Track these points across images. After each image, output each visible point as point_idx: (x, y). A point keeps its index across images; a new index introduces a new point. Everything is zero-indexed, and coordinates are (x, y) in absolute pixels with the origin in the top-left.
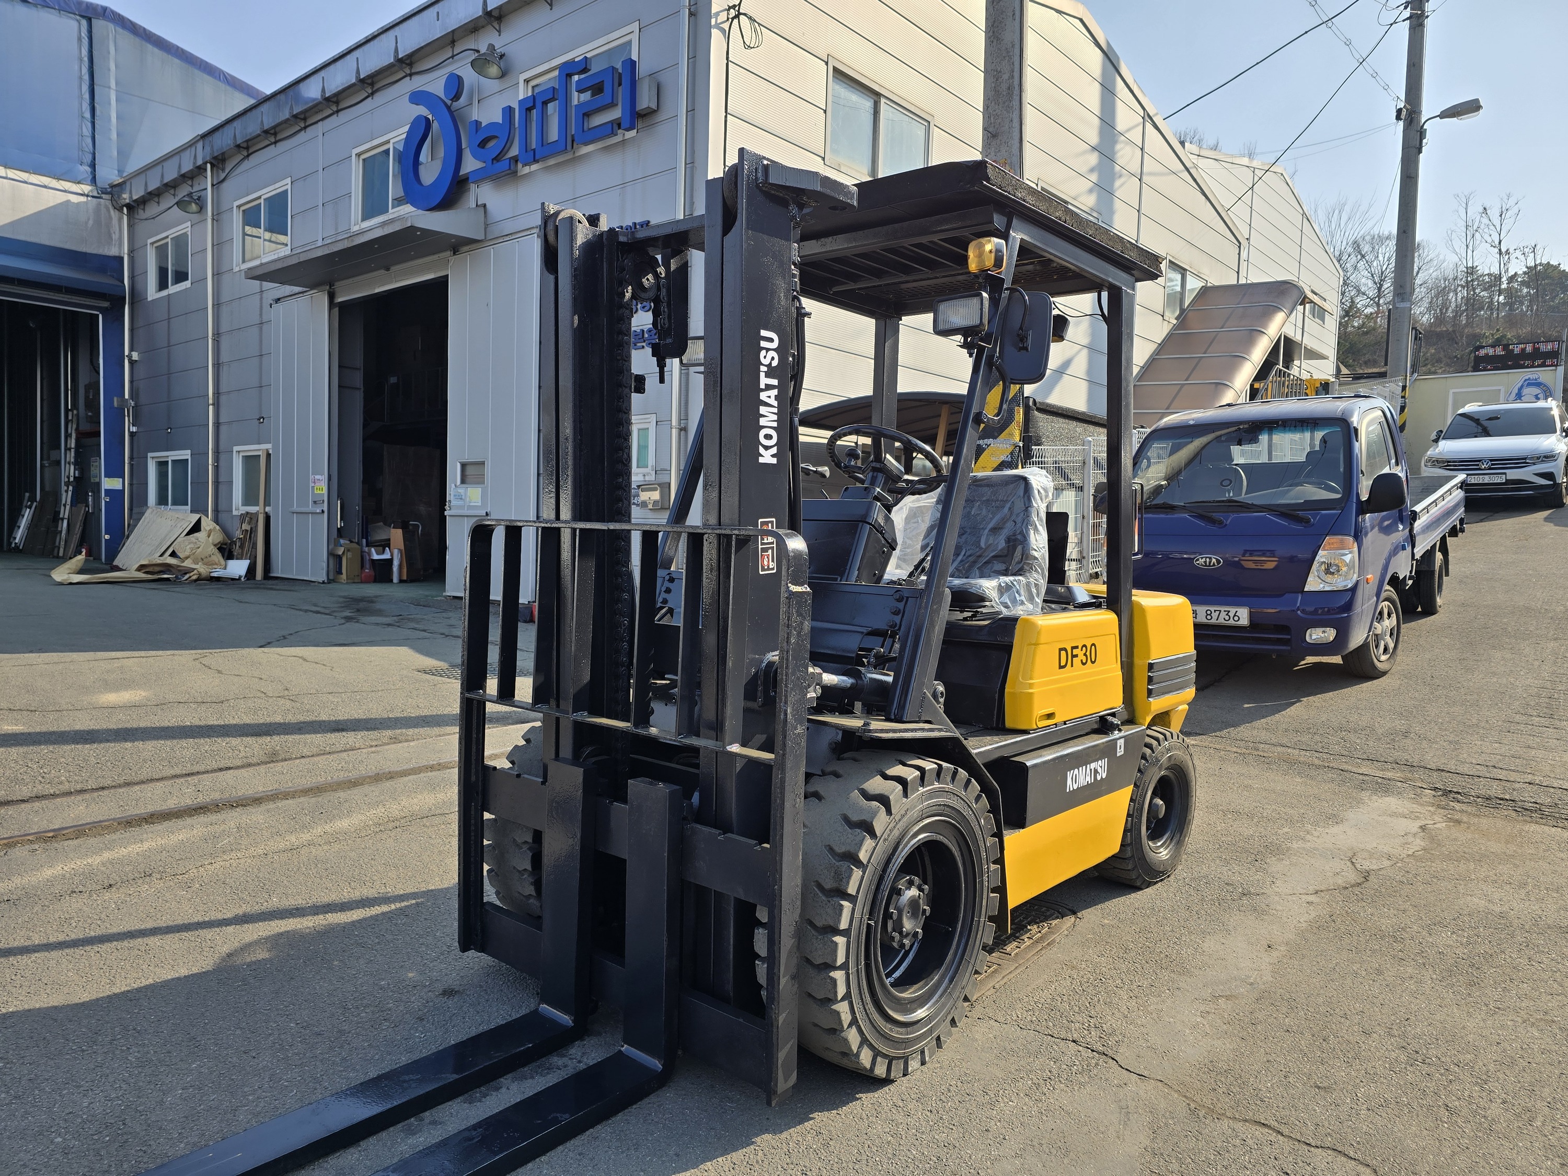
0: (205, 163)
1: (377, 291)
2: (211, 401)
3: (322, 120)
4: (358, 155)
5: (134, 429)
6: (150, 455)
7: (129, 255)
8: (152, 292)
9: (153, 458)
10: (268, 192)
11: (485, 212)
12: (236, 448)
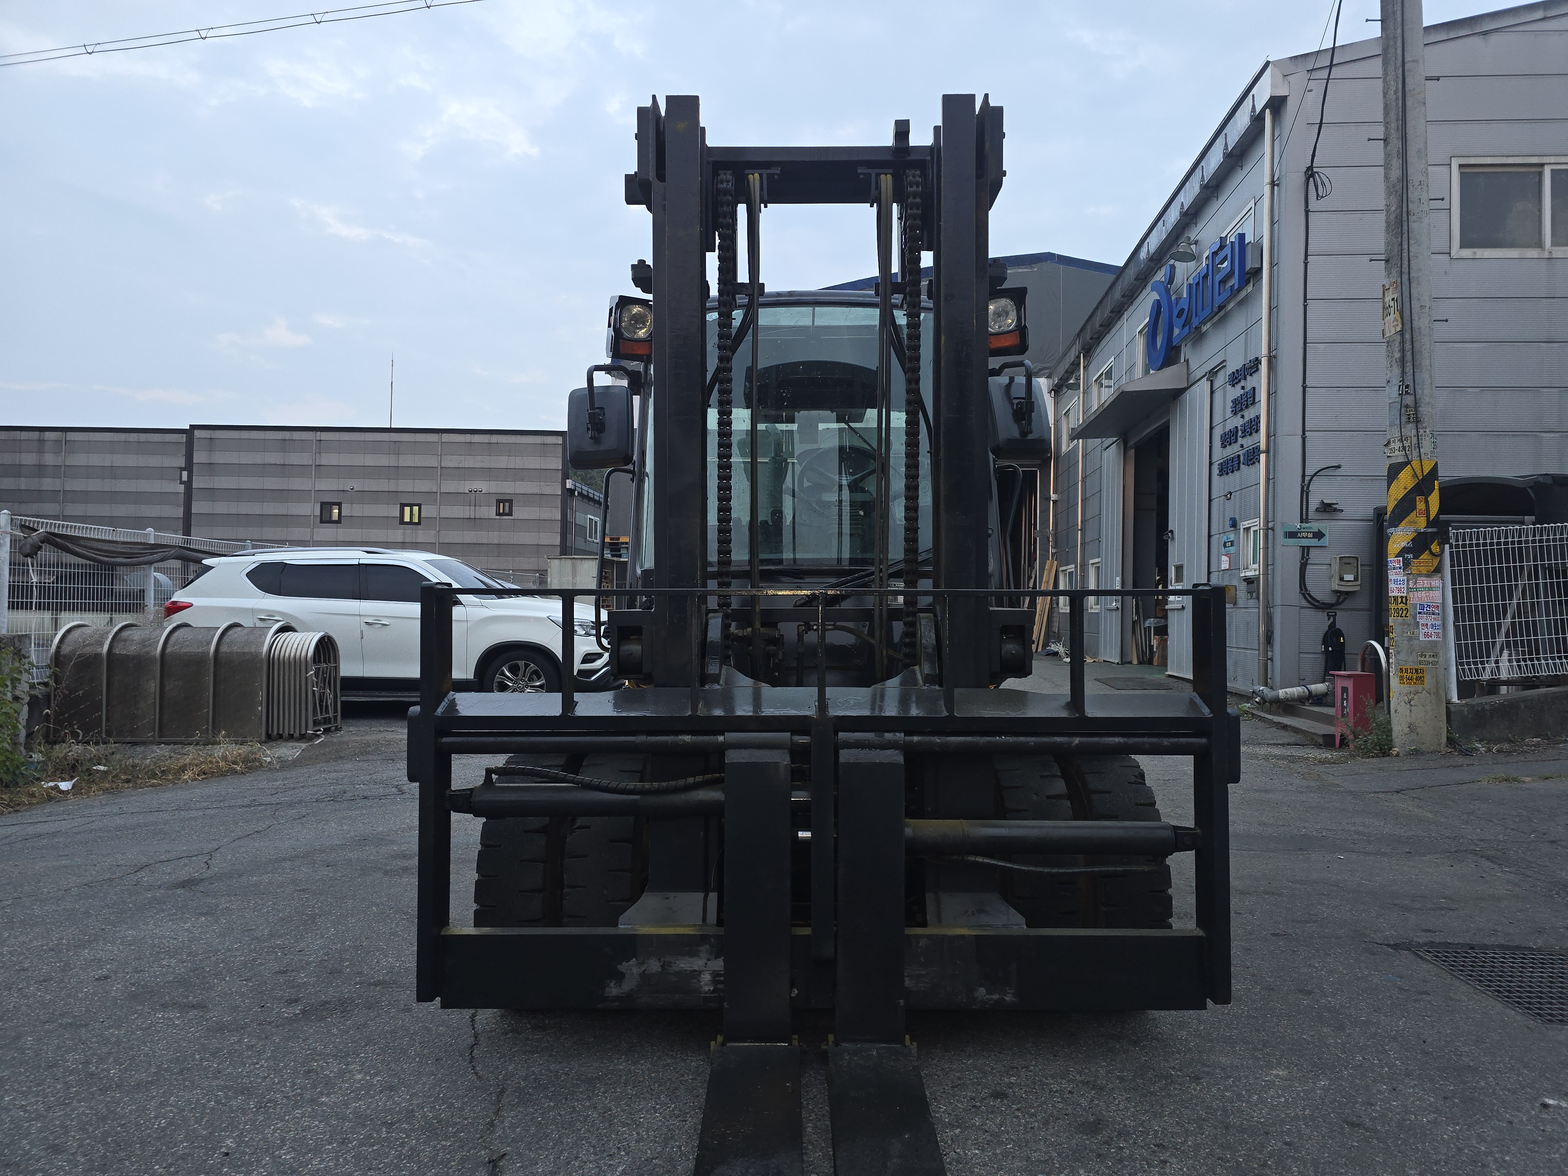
0: (1080, 354)
1: (1144, 434)
2: (1079, 528)
3: (1126, 310)
4: (1140, 332)
5: (1054, 551)
6: (1061, 569)
7: (1054, 424)
8: (1064, 448)
9: (1062, 571)
10: (1104, 369)
11: (1188, 365)
12: (1091, 562)
